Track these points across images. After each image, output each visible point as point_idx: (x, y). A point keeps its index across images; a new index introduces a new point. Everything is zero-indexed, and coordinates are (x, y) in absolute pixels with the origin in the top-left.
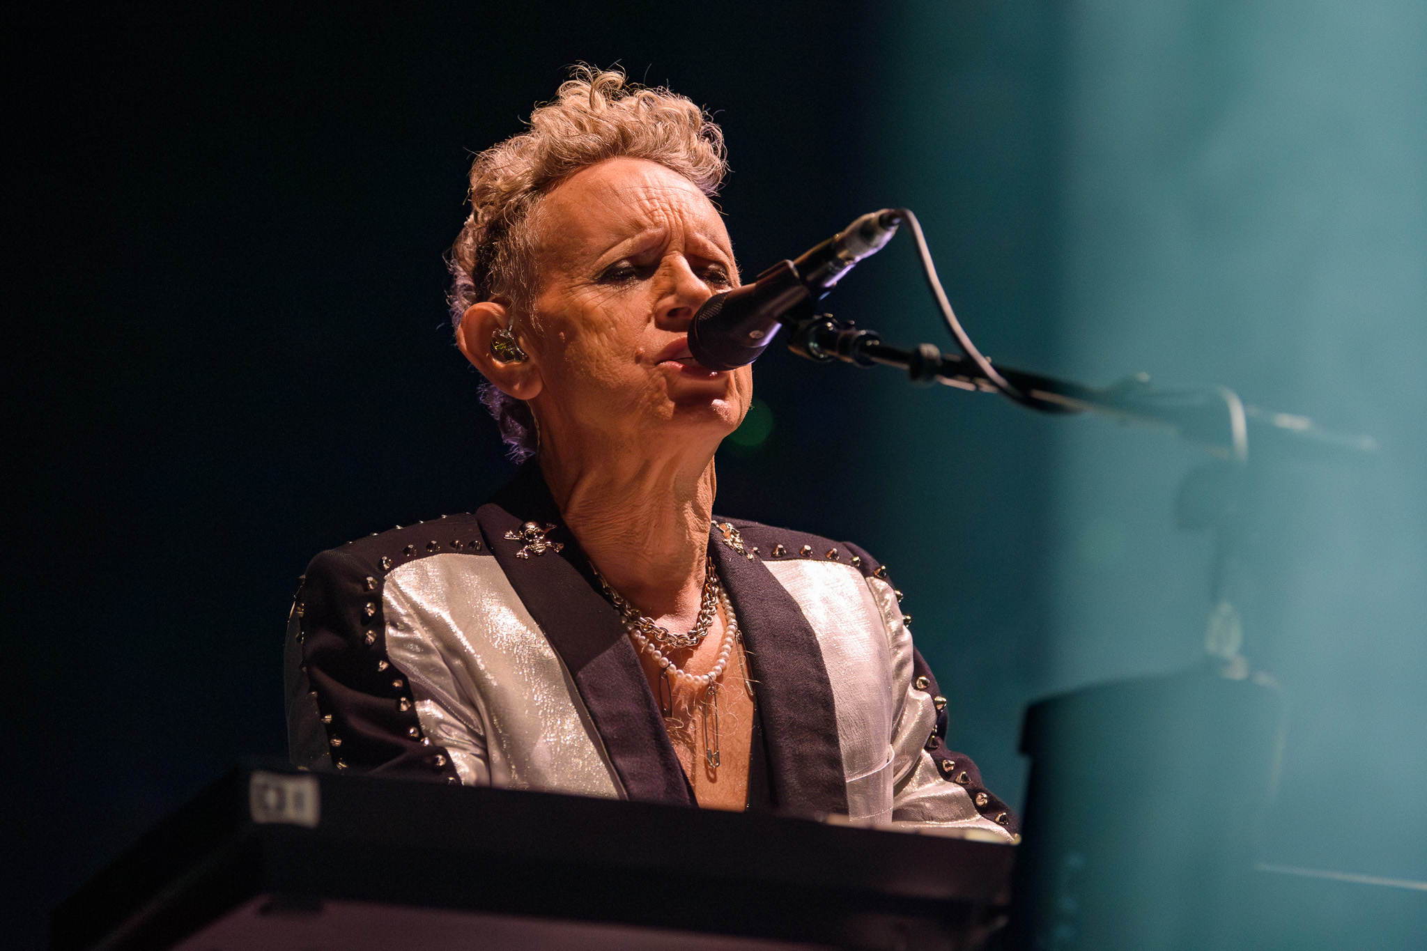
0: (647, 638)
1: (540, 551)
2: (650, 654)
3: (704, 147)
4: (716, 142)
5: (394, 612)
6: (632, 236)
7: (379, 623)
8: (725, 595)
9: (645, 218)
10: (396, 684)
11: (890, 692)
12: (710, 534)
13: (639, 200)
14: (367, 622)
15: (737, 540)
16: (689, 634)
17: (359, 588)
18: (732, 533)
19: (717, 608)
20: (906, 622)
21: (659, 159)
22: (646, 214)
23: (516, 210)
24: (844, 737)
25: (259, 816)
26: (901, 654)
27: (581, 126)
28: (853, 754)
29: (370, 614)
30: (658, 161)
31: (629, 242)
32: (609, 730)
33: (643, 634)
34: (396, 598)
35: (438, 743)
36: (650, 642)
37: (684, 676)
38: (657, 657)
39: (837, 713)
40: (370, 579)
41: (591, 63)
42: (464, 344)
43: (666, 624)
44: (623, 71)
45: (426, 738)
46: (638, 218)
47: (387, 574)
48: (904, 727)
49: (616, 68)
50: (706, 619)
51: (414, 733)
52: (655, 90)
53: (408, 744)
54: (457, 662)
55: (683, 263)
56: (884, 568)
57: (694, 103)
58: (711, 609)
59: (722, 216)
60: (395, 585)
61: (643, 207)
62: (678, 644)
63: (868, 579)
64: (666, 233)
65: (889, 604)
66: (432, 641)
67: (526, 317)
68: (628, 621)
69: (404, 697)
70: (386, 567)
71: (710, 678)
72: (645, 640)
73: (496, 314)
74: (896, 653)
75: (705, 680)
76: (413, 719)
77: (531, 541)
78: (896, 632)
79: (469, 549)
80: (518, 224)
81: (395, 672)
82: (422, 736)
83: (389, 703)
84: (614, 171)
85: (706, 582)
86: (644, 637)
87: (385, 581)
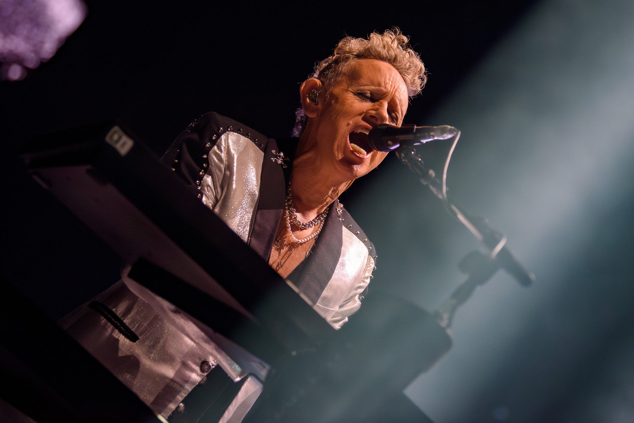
0: (289, 214)
1: (279, 163)
2: (286, 220)
3: (418, 82)
4: (423, 82)
5: (221, 143)
6: (375, 86)
7: (214, 143)
8: (323, 223)
9: (383, 84)
10: (204, 165)
11: (350, 292)
12: (334, 202)
13: (386, 78)
14: (211, 140)
15: (341, 211)
16: (303, 224)
17: (216, 129)
18: (341, 208)
19: (317, 224)
20: (371, 277)
21: (401, 72)
22: (385, 83)
23: (346, 58)
24: (327, 291)
25: (108, 139)
26: (362, 284)
27: (384, 47)
28: (325, 298)
29: (213, 139)
30: (401, 73)
31: (373, 87)
32: (257, 228)
33: (289, 212)
34: (225, 141)
35: (203, 191)
36: (289, 216)
37: (291, 234)
38: (287, 222)
39: (329, 283)
40: (221, 128)
41: (401, 30)
42: (302, 88)
43: (299, 216)
44: (409, 39)
45: (200, 187)
46: (381, 82)
47: (228, 131)
48: (346, 306)
49: (408, 37)
50: (311, 224)
51: (198, 182)
52: (415, 53)
53: (193, 184)
54: (228, 173)
55: (386, 105)
56: (377, 256)
57: (424, 66)
58: (315, 223)
59: (409, 104)
60: (228, 136)
61: (385, 80)
62: (297, 223)
63: (370, 256)
64: (387, 92)
65: (371, 267)
66: (226, 161)
67: (326, 91)
68: (288, 205)
69: (203, 170)
70: (229, 129)
71: (298, 241)
72: (288, 214)
73: (318, 85)
74: (360, 283)
75: (296, 241)
76: (201, 178)
77: (279, 158)
78: (366, 277)
79: (259, 145)
80: (343, 63)
81: (207, 161)
82: (200, 185)
83: (198, 168)
84: (385, 66)
85: (321, 214)
86: (288, 213)
87: (226, 133)
